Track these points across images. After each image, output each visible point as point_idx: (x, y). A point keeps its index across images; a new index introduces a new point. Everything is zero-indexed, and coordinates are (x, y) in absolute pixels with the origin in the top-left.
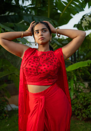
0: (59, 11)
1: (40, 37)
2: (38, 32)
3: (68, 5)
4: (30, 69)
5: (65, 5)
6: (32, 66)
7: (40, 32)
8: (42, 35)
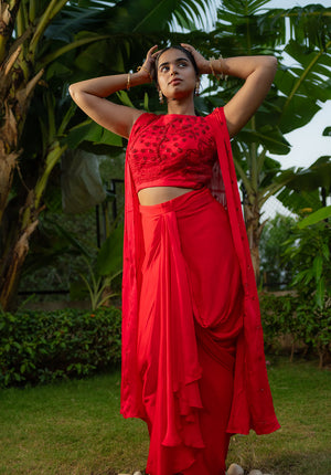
0: (280, 94)
1: (172, 78)
2: (168, 69)
3: (304, 74)
4: (143, 151)
5: (296, 76)
6: (148, 144)
7: (171, 67)
8: (176, 73)
